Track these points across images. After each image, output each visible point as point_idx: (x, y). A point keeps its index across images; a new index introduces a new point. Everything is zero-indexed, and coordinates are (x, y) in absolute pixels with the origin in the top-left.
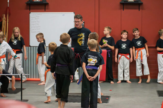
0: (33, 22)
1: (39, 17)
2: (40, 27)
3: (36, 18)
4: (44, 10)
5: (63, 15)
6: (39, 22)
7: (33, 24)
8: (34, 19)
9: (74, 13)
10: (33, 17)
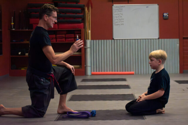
0: (116, 14)
1: (122, 9)
2: (123, 19)
3: (119, 10)
4: (127, 2)
5: (147, 7)
6: (122, 14)
7: (116, 17)
8: (117, 12)
9: (158, 5)
10: (116, 10)
